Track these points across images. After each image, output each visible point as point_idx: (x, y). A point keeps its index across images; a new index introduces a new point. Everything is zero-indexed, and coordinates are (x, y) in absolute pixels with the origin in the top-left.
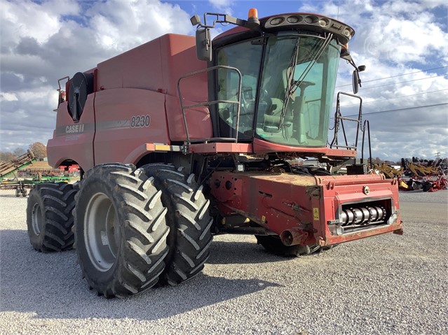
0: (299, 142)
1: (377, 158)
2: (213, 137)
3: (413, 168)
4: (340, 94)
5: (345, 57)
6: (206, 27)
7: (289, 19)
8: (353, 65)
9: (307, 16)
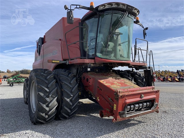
0: (116, 59)
1: (169, 71)
2: (81, 56)
3: (181, 74)
4: (137, 39)
5: (138, 23)
6: (71, 10)
7: (108, 6)
8: (143, 27)
9: (115, 3)
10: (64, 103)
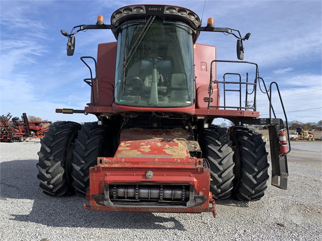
9: (123, 9)
10: (74, 172)
